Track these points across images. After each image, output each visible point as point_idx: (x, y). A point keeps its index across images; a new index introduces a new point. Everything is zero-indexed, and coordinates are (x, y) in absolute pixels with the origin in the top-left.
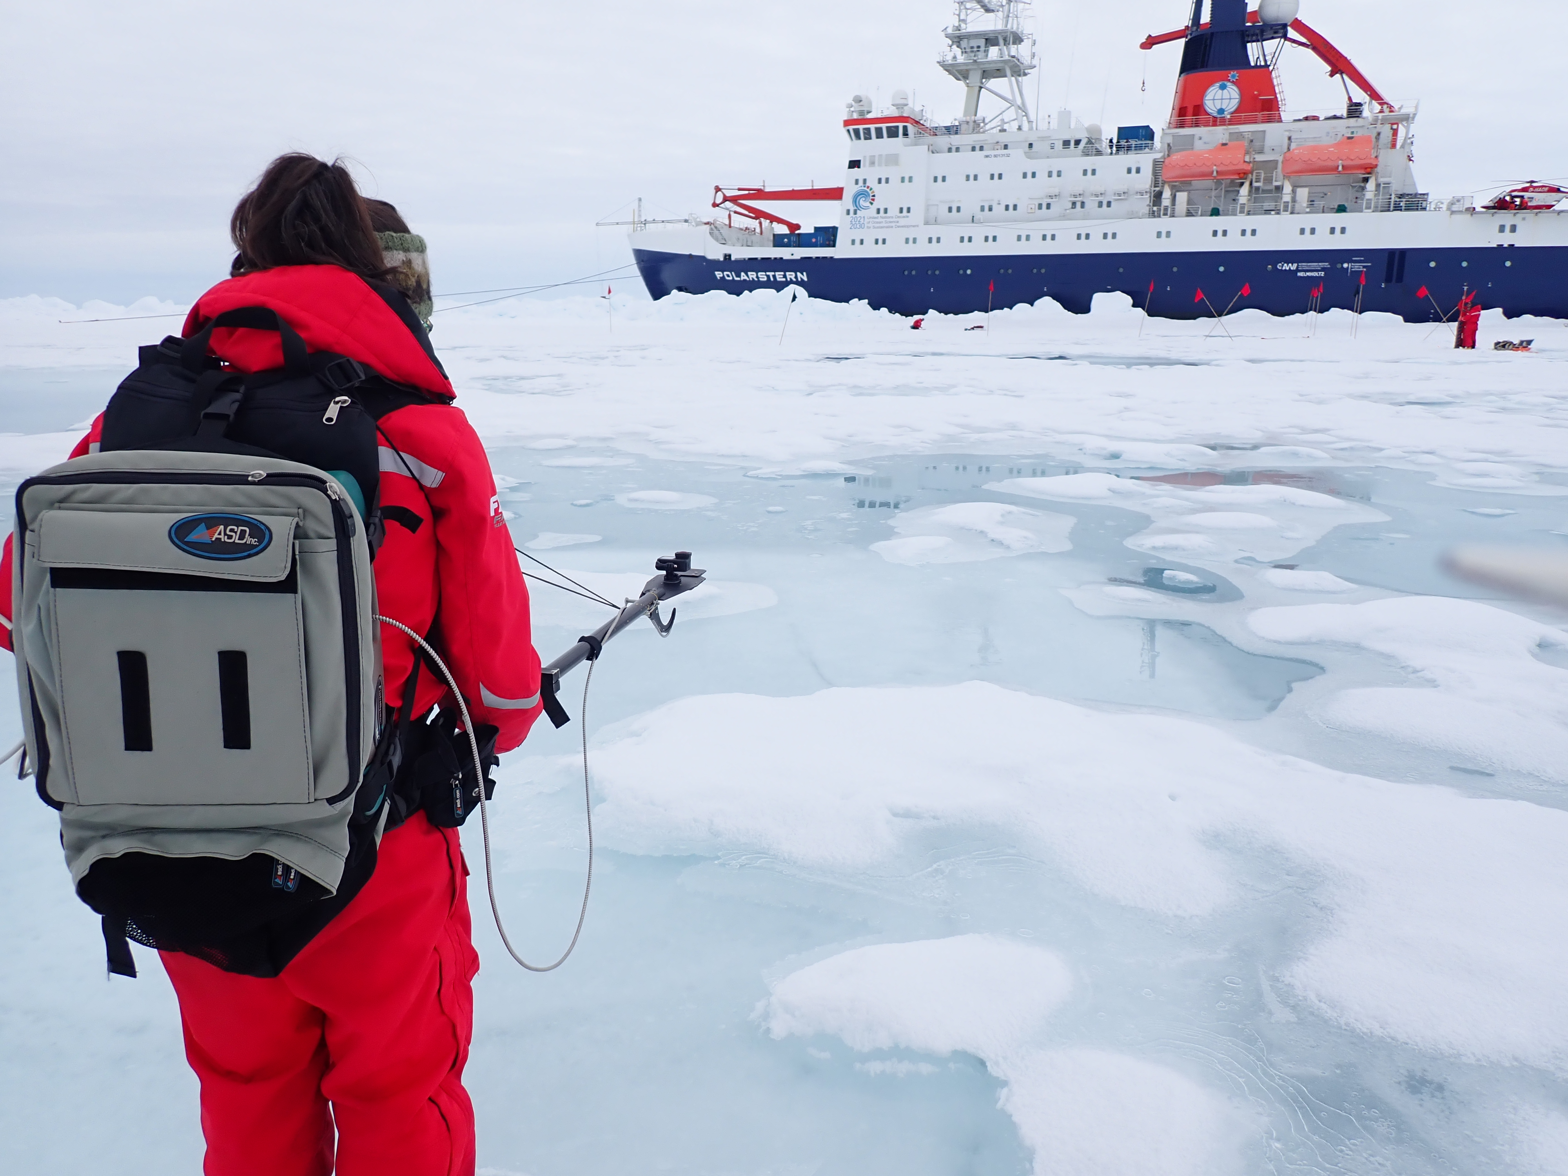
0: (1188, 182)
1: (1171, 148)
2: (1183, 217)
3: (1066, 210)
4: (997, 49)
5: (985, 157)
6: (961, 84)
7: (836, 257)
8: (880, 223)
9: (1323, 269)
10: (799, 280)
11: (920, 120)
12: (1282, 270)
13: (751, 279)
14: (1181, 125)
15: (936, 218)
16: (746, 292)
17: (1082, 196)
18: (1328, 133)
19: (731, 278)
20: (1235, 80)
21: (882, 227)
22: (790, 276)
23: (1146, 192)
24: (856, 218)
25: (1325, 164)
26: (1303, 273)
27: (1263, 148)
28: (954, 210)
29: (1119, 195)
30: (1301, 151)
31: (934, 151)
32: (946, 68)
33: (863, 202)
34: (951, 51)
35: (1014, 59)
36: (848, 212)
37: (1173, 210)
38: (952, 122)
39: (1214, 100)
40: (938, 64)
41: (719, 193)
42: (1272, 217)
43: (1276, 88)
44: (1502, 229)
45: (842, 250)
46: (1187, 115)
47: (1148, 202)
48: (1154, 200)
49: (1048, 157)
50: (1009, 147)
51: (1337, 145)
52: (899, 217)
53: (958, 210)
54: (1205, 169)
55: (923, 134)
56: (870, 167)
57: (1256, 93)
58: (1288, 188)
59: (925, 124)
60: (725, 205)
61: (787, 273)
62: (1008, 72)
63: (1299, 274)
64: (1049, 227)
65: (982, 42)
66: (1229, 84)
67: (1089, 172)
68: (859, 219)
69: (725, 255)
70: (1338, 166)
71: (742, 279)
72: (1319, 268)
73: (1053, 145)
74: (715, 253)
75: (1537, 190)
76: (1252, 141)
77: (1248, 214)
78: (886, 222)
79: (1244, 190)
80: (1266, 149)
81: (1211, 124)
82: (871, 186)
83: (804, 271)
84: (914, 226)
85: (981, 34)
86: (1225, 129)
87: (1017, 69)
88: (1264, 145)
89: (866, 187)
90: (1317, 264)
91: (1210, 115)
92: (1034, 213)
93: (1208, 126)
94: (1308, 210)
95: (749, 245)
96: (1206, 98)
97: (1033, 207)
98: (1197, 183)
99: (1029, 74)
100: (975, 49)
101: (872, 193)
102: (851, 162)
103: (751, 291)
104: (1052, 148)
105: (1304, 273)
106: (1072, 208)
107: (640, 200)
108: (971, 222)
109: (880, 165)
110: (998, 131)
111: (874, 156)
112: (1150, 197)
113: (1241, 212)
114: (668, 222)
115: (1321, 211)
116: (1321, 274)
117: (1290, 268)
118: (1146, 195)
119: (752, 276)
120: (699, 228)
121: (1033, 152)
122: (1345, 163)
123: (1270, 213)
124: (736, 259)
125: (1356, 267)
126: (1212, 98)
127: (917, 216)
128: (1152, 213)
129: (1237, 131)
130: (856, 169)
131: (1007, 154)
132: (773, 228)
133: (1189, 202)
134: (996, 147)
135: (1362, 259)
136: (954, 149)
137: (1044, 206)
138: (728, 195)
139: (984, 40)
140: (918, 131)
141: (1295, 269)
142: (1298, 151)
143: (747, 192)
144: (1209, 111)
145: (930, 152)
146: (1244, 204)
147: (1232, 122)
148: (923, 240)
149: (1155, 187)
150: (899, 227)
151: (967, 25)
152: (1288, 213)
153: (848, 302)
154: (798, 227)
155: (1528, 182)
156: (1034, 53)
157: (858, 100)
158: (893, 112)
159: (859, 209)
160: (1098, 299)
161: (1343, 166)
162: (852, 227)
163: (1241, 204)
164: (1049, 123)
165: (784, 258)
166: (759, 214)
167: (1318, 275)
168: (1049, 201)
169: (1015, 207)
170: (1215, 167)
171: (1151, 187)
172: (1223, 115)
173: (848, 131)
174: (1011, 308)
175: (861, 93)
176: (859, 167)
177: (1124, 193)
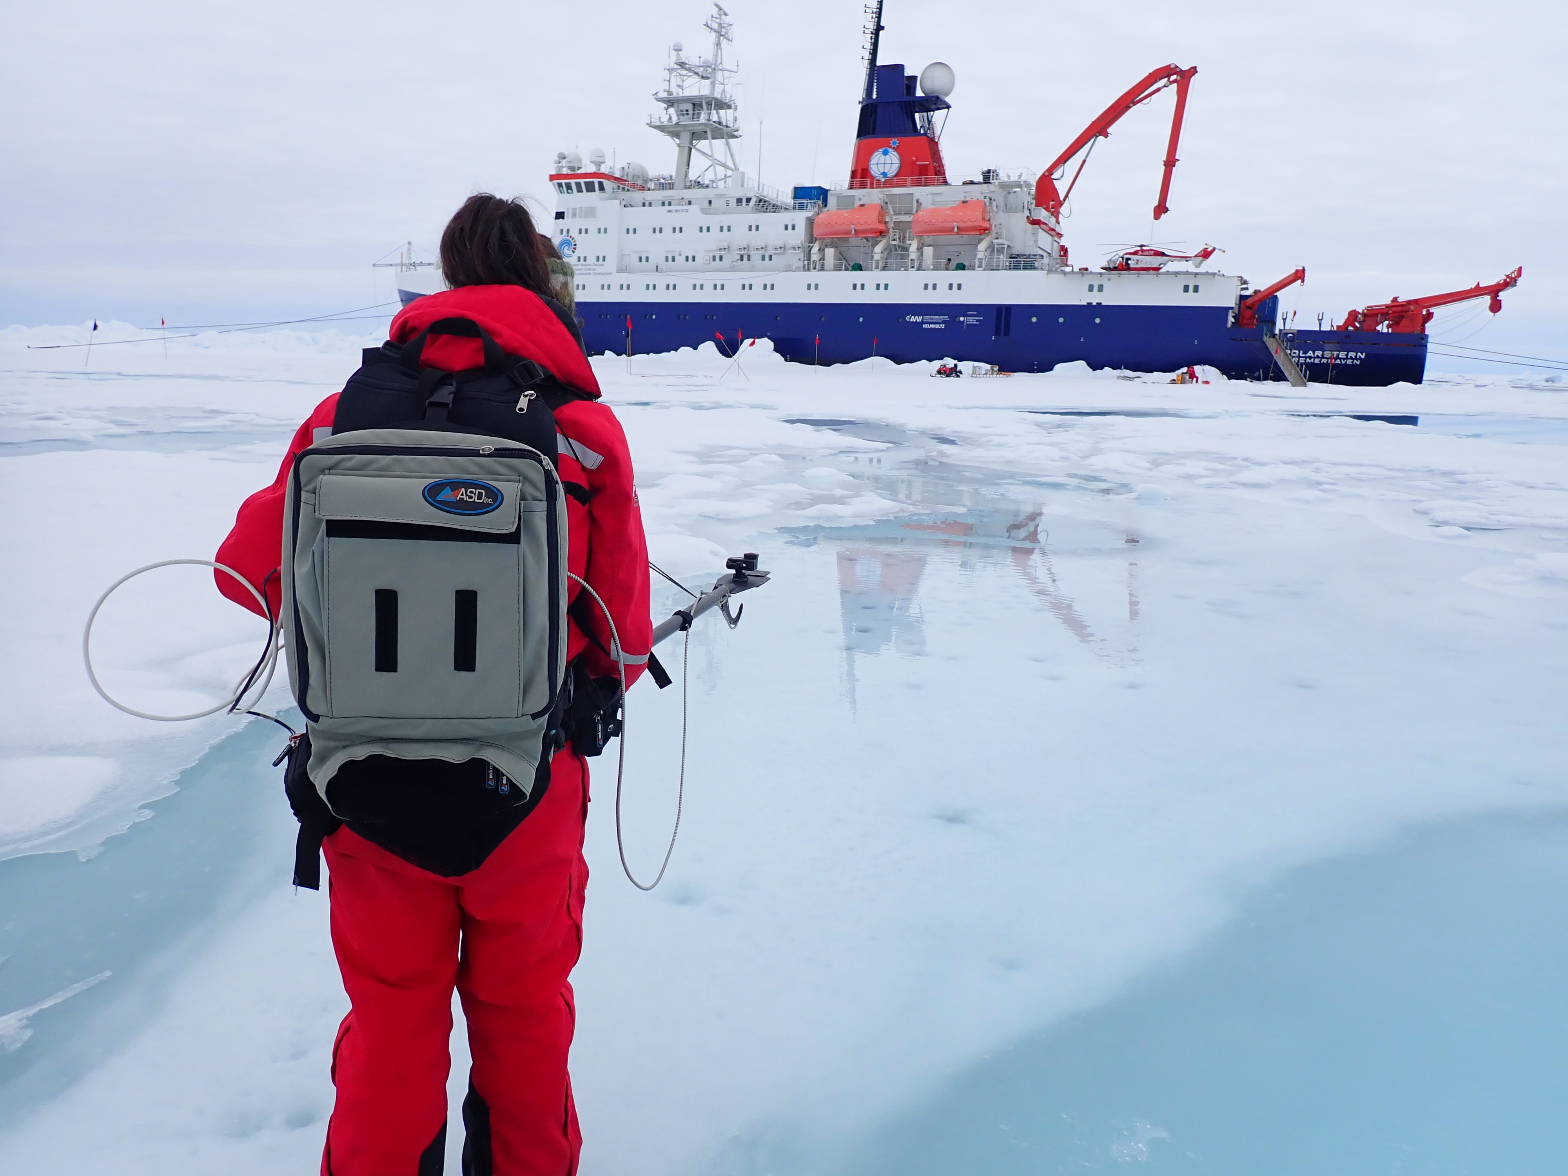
2: (831, 271)
3: (733, 262)
5: (668, 212)
6: (675, 142)
8: (581, 270)
9: (943, 322)
11: (621, 176)
12: (909, 321)
15: (628, 266)
17: (747, 250)
20: (895, 147)
21: (582, 274)
23: (799, 247)
25: (942, 225)
26: (927, 325)
28: (644, 259)
31: (628, 206)
32: (657, 128)
33: (567, 251)
34: (666, 113)
37: (823, 264)
39: (878, 164)
40: (649, 125)
42: (901, 274)
44: (1091, 288)
46: (859, 177)
47: (800, 257)
48: (804, 256)
49: (724, 213)
50: (692, 203)
51: (951, 209)
52: (596, 265)
53: (647, 259)
54: (845, 228)
55: (622, 189)
56: (572, 218)
57: (914, 158)
58: (914, 247)
63: (925, 326)
64: (719, 278)
65: (690, 107)
66: (891, 150)
67: (754, 228)
70: (954, 228)
72: (941, 321)
73: (728, 202)
75: (1145, 253)
77: (884, 268)
78: (586, 269)
79: (878, 249)
80: (915, 211)
82: (573, 236)
84: (608, 274)
85: (687, 99)
86: (879, 191)
89: (569, 236)
90: (938, 317)
91: (874, 178)
92: (710, 263)
94: (931, 267)
96: (871, 163)
97: (708, 259)
99: (740, 137)
100: (685, 113)
101: (574, 242)
102: (557, 213)
104: (727, 205)
106: (740, 260)
107: (410, 243)
108: (657, 271)
109: (580, 217)
111: (576, 208)
112: (802, 251)
113: (876, 268)
115: (943, 268)
116: (942, 326)
117: (916, 320)
118: (799, 250)
121: (711, 208)
122: (961, 225)
123: (900, 269)
125: (970, 320)
126: (877, 162)
127: (611, 264)
128: (802, 267)
129: (890, 193)
130: (561, 219)
131: (686, 210)
133: (836, 257)
134: (682, 203)
135: (976, 313)
136: (647, 204)
137: (717, 258)
139: (692, 105)
140: (619, 186)
141: (920, 321)
144: (874, 174)
145: (624, 206)
146: (879, 260)
147: (893, 184)
148: (615, 287)
149: (807, 242)
150: (595, 274)
151: (681, 90)
152: (915, 269)
155: (1139, 246)
156: (736, 117)
157: (563, 157)
158: (592, 169)
159: (564, 257)
160: (746, 344)
161: (958, 228)
163: (876, 260)
167: (939, 327)
168: (722, 253)
169: (694, 259)
170: (853, 226)
171: (804, 243)
172: (884, 179)
173: (554, 184)
174: (675, 351)
175: (569, 151)
176: (563, 218)
177: (780, 248)
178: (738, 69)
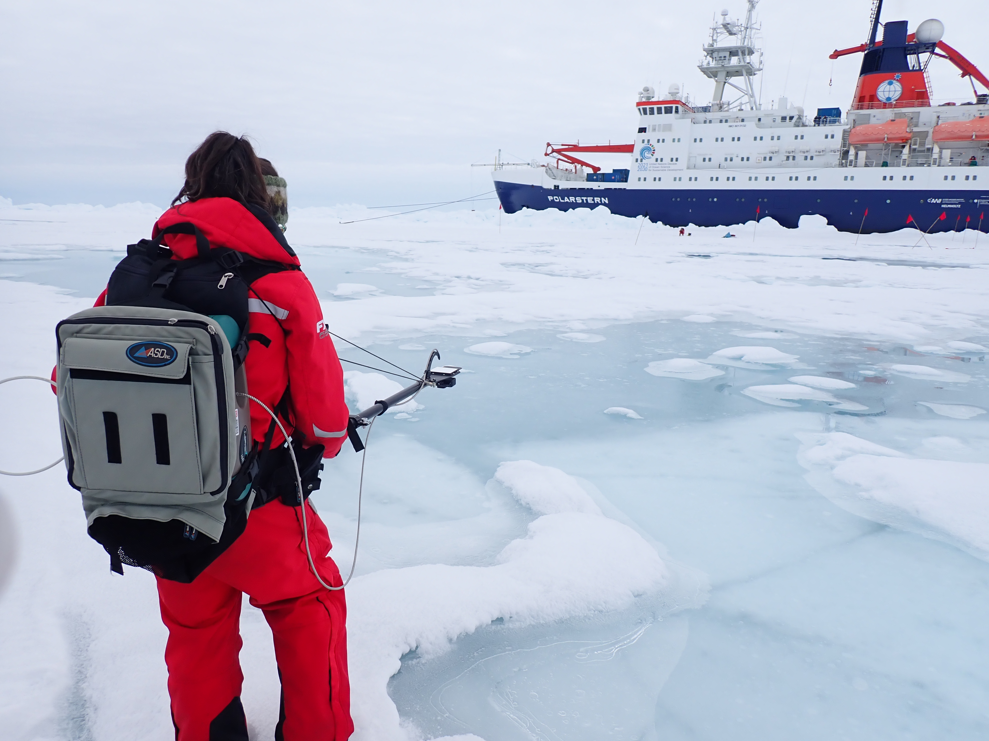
0: (865, 144)
1: (855, 122)
2: (862, 167)
3: (782, 161)
4: (737, 59)
5: (729, 127)
6: (712, 80)
7: (627, 189)
8: (658, 167)
9: (959, 203)
10: (603, 202)
11: (686, 103)
12: (930, 203)
13: (571, 201)
14: (860, 107)
15: (695, 165)
16: (571, 210)
17: (794, 153)
18: (964, 114)
19: (558, 201)
20: (899, 79)
22: (597, 200)
23: (838, 151)
24: (642, 164)
25: (964, 134)
27: (918, 123)
28: (707, 160)
29: (820, 152)
30: (947, 125)
31: (695, 123)
32: (703, 70)
33: (647, 154)
34: (706, 59)
35: (749, 65)
36: (637, 160)
37: (856, 162)
38: (708, 104)
39: (884, 91)
40: (698, 68)
41: (550, 147)
42: (925, 168)
43: (927, 84)
45: (632, 184)
46: (865, 101)
47: (839, 158)
48: (842, 156)
49: (771, 127)
50: (745, 120)
51: (972, 122)
52: (670, 164)
53: (710, 160)
54: (879, 136)
55: (687, 112)
56: (652, 132)
57: (913, 87)
58: (936, 150)
59: (688, 106)
60: (553, 155)
61: (595, 198)
62: (744, 73)
63: (943, 206)
64: (770, 172)
65: (727, 54)
66: (894, 81)
67: (799, 137)
68: (644, 165)
69: (555, 186)
70: (972, 136)
71: (565, 201)
72: (957, 203)
74: (549, 184)
76: (912, 119)
77: (908, 166)
78: (662, 167)
79: (906, 151)
80: (920, 124)
81: (882, 107)
82: (652, 144)
83: (606, 197)
84: (680, 170)
85: (727, 49)
86: (891, 111)
87: (750, 71)
88: (918, 121)
89: (649, 144)
90: (955, 199)
91: (881, 102)
92: (761, 162)
93: (881, 108)
94: (950, 164)
95: (568, 180)
96: (879, 91)
97: (760, 159)
98: (871, 146)
99: (757, 74)
100: (723, 58)
101: (653, 148)
102: (640, 129)
103: (574, 209)
104: (774, 121)
105: (946, 205)
106: (787, 160)
107: (500, 150)
108: (719, 168)
109: (659, 131)
110: (738, 110)
111: (656, 125)
112: (840, 154)
113: (903, 165)
114: (517, 165)
115: (959, 165)
116: (958, 206)
117: (936, 202)
118: (838, 152)
119: (572, 200)
120: (538, 168)
121: (761, 124)
122: (978, 134)
123: (923, 165)
124: (562, 188)
125: (983, 202)
126: (883, 91)
127: (683, 163)
128: (841, 165)
130: (643, 133)
131: (744, 125)
132: (583, 170)
133: (867, 157)
134: (736, 120)
135: (987, 197)
136: (708, 121)
137: (768, 159)
138: (555, 148)
139: (729, 53)
140: (684, 109)
141: (940, 202)
142: (944, 125)
143: (567, 147)
144: (880, 99)
145: (693, 123)
146: (906, 159)
147: (896, 106)
148: (685, 179)
149: (844, 147)
150: (670, 170)
151: (717, 43)
152: (936, 166)
153: (635, 217)
154: (599, 169)
156: (761, 61)
157: (646, 90)
158: (670, 98)
159: (644, 159)
160: (804, 219)
161: (976, 136)
162: (639, 170)
163: (903, 159)
164: (773, 105)
165: (594, 189)
166: (574, 161)
167: (956, 207)
168: (771, 155)
169: (748, 159)
170: (886, 135)
171: (841, 147)
172: (890, 102)
173: (639, 109)
174: (744, 224)
175: (649, 85)
176: (645, 132)
177: (823, 151)
178: (760, 27)
